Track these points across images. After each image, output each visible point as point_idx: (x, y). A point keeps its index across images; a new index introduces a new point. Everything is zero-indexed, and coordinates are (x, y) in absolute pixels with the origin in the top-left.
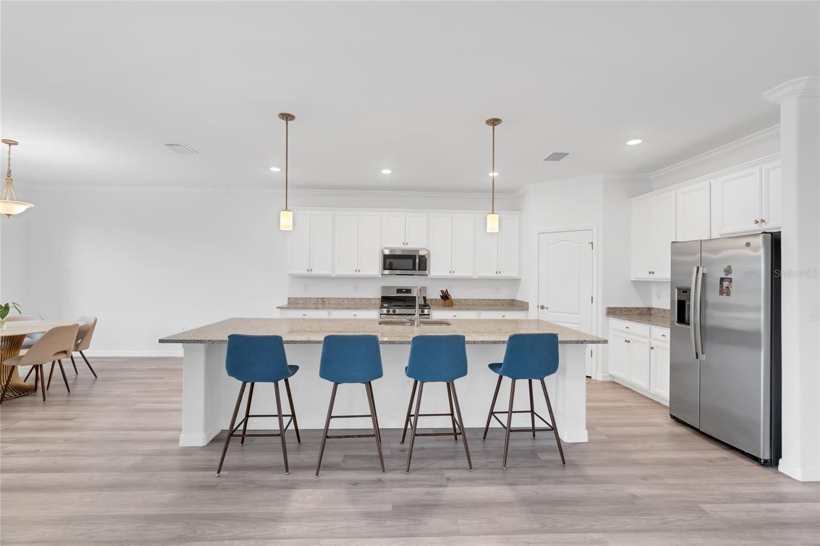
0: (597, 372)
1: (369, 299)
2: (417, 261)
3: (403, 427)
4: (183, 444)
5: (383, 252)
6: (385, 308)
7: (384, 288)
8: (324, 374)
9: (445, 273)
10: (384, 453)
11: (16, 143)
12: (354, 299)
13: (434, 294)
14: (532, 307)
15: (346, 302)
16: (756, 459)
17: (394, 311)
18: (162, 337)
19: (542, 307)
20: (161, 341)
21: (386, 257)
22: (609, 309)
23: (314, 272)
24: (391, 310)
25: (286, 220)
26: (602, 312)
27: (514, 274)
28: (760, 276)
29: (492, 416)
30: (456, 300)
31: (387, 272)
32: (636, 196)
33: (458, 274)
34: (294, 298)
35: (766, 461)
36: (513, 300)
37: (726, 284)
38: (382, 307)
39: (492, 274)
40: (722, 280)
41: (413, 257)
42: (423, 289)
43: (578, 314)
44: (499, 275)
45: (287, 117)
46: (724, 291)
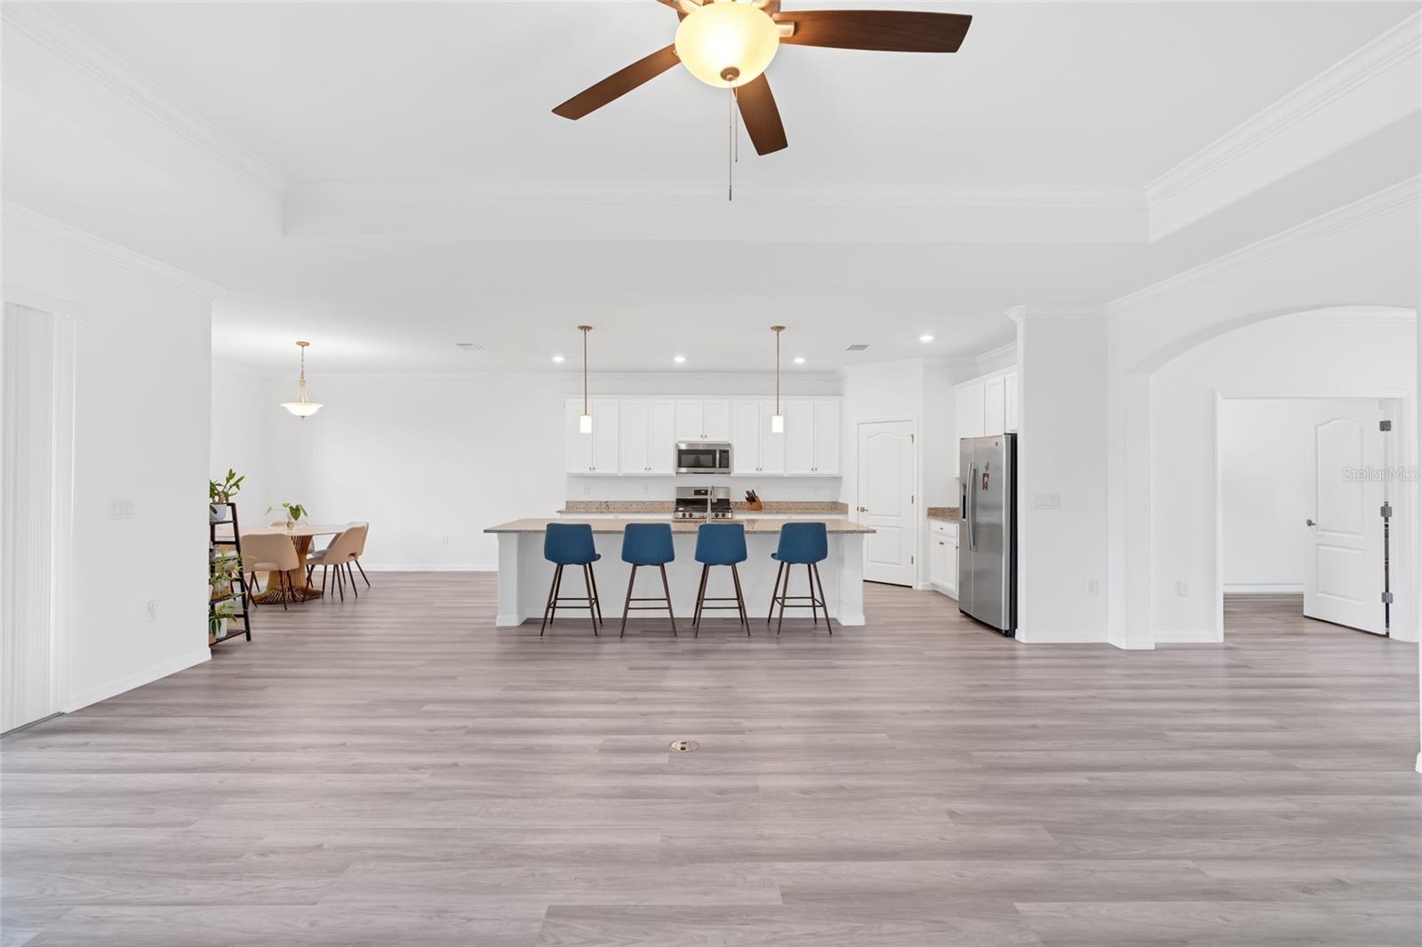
0: (918, 580)
1: (662, 502)
2: (718, 456)
3: (693, 616)
4: (498, 624)
5: (677, 445)
6: (681, 511)
7: (679, 489)
8: (625, 558)
9: (752, 471)
10: (677, 629)
11: (308, 344)
12: (644, 503)
13: (738, 496)
14: (852, 510)
15: (634, 506)
16: (998, 631)
17: (691, 515)
18: (487, 528)
19: (863, 510)
20: (486, 531)
21: (681, 453)
22: (930, 509)
23: (598, 471)
24: (687, 514)
25: (586, 424)
26: (923, 513)
27: (834, 472)
28: (1002, 470)
29: (776, 602)
30: (765, 503)
31: (683, 470)
32: (970, 379)
33: (767, 472)
34: (573, 502)
35: (1006, 631)
36: (834, 503)
37: (986, 478)
38: (677, 510)
39: (808, 472)
40: (984, 475)
41: (713, 453)
42: (728, 490)
43: (899, 516)
44: (815, 473)
45: (586, 328)
46: (985, 486)
